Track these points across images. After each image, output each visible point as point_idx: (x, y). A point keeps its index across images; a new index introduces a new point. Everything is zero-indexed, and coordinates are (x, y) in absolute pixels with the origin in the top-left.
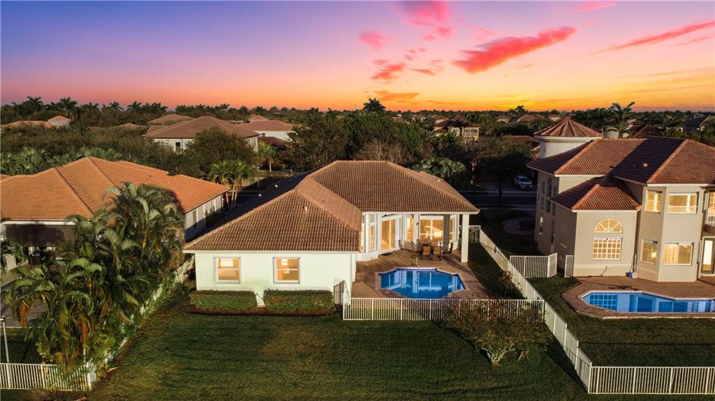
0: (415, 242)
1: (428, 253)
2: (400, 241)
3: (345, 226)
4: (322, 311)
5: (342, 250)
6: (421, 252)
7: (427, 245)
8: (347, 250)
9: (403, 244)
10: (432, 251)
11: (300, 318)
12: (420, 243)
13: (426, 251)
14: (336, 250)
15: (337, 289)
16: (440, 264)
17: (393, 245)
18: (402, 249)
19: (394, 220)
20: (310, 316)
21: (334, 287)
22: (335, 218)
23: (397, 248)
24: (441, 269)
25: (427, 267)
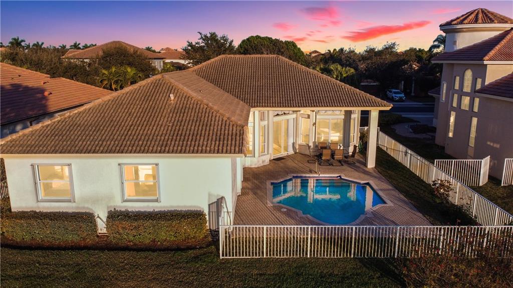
0: (311, 144)
1: (329, 158)
2: (293, 144)
3: (225, 119)
4: (191, 242)
5: (218, 152)
6: (320, 156)
7: (325, 148)
8: (226, 152)
9: (297, 147)
10: (333, 155)
11: (156, 254)
12: (317, 146)
13: (326, 155)
14: (210, 152)
15: (214, 209)
16: (344, 170)
17: (286, 149)
18: (296, 153)
19: (288, 120)
20: (172, 250)
21: (209, 205)
22: (211, 108)
23: (291, 152)
24: (346, 176)
25: (329, 174)
